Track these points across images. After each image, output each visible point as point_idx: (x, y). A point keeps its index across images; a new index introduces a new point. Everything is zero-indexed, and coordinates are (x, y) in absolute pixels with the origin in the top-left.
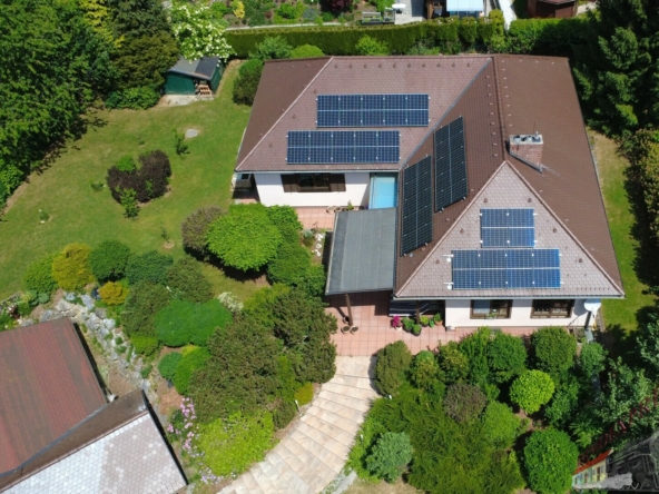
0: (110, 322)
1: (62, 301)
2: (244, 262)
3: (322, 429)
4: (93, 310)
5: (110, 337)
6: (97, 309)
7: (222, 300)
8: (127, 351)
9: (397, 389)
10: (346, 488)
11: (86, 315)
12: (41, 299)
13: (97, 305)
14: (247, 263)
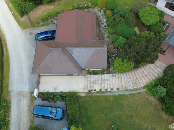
0: (105, 20)
1: (96, 9)
2: (146, 22)
3: (143, 74)
4: (102, 15)
5: (104, 24)
6: (103, 15)
7: (135, 29)
8: (106, 29)
9: (169, 77)
10: (142, 91)
11: (100, 15)
12: (92, 7)
13: (104, 14)
14: (147, 23)
